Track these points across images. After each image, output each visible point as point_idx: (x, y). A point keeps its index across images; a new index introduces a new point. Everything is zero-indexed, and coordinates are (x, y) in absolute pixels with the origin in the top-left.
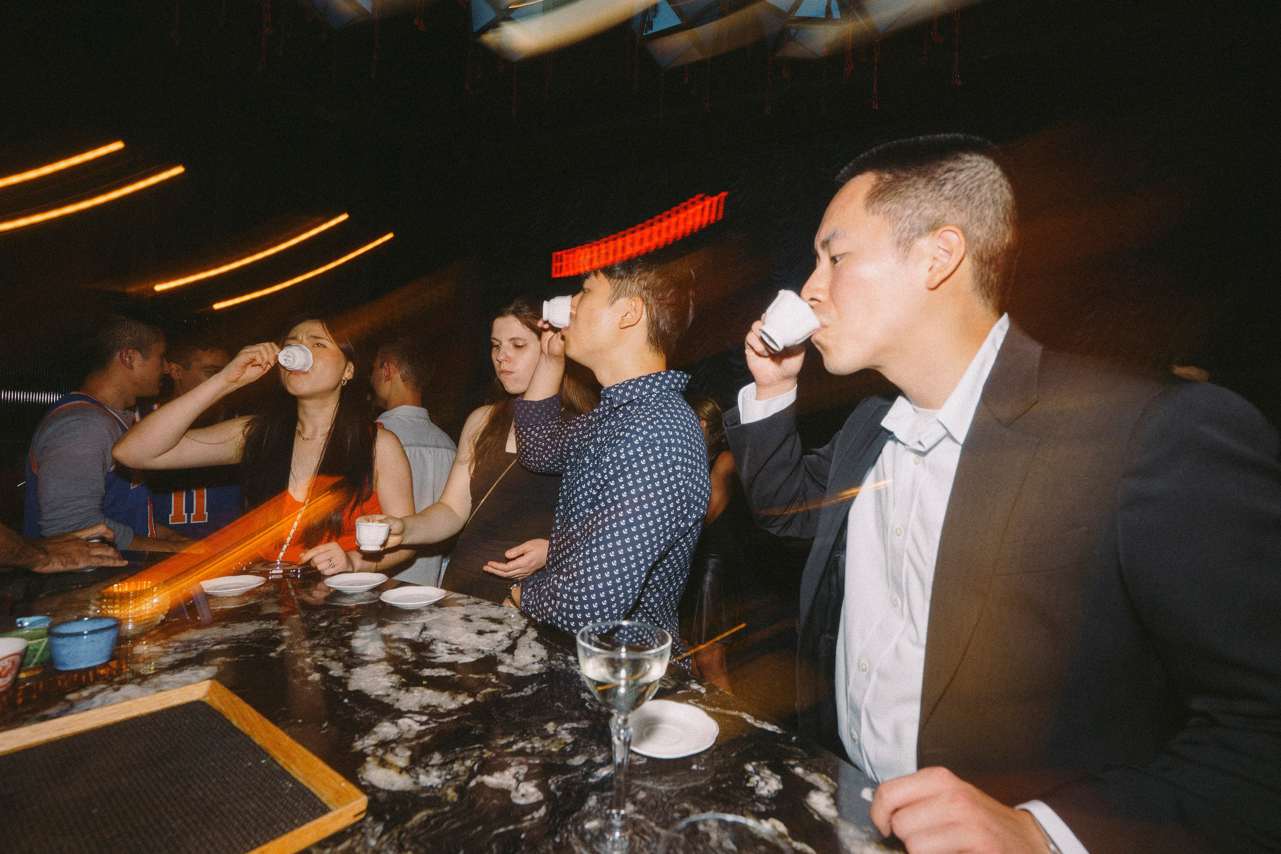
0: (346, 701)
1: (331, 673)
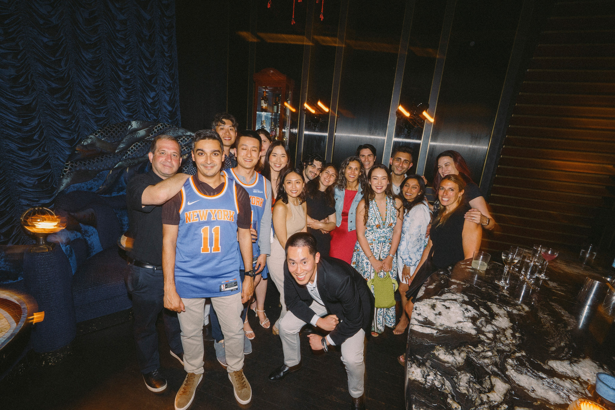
0: (517, 323)
1: (512, 332)
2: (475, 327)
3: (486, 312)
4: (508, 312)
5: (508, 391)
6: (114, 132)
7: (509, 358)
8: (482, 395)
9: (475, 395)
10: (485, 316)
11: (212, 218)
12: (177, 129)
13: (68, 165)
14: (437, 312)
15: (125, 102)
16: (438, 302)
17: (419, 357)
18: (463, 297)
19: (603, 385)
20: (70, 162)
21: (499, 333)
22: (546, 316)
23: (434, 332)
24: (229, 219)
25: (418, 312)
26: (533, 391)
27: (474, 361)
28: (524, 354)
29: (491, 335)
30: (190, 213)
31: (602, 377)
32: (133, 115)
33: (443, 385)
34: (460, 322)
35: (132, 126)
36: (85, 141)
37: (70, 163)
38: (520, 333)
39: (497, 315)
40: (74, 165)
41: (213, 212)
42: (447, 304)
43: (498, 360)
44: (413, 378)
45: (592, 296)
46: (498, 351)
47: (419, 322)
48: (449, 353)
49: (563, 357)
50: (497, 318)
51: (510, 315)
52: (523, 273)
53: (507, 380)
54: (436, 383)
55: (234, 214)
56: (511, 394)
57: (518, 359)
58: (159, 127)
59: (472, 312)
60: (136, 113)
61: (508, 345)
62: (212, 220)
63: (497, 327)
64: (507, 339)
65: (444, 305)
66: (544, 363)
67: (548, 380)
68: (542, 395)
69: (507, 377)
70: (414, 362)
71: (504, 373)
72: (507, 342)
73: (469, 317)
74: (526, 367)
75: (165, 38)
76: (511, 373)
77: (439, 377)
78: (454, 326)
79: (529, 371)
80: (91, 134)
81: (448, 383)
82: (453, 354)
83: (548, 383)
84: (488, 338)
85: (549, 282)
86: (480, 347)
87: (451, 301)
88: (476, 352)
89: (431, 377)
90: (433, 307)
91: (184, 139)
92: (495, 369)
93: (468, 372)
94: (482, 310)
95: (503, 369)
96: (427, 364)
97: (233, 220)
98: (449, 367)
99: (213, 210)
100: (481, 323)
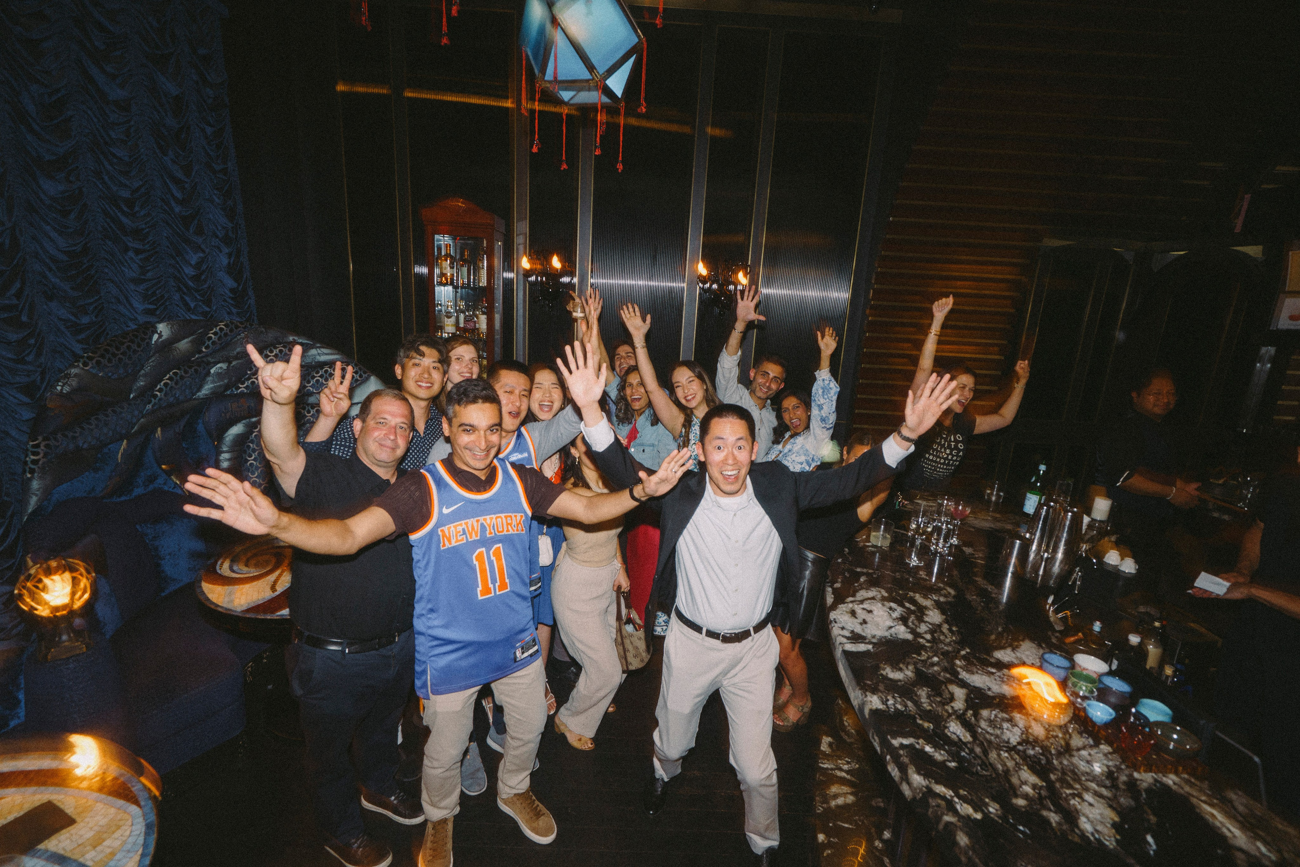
0: (949, 614)
1: (948, 627)
2: (909, 630)
3: (913, 608)
4: (935, 601)
5: (968, 695)
6: (124, 354)
7: (956, 659)
8: (946, 707)
9: (940, 709)
10: (913, 612)
11: (488, 532)
12: (262, 332)
13: (38, 446)
14: (860, 620)
15: (137, 281)
16: (856, 606)
17: (869, 682)
18: (880, 592)
19: (1048, 665)
20: (40, 438)
21: (935, 631)
22: (974, 597)
23: (870, 647)
24: (515, 529)
25: (841, 626)
26: (989, 689)
27: (923, 671)
28: (968, 650)
29: (928, 637)
30: (449, 529)
31: (1047, 656)
32: (156, 310)
33: (906, 706)
34: (891, 627)
35: (160, 336)
36: (64, 384)
37: (44, 440)
38: (957, 626)
39: (926, 608)
40: (52, 442)
41: (488, 521)
42: (865, 606)
43: (946, 664)
44: (874, 708)
45: (1013, 560)
46: (943, 654)
47: (848, 638)
48: (896, 668)
49: (1005, 644)
50: (927, 612)
51: (938, 605)
52: (934, 541)
53: (963, 684)
54: (899, 707)
55: (524, 518)
56: (971, 698)
57: (964, 658)
58: (221, 329)
59: (898, 610)
60: (163, 304)
61: (949, 644)
62: (488, 536)
63: (930, 624)
64: (946, 637)
65: (864, 609)
66: (989, 655)
67: (998, 674)
68: (998, 691)
69: (962, 681)
70: (867, 690)
71: (957, 677)
72: (948, 640)
73: (897, 618)
74: (975, 665)
75: (209, 130)
76: (964, 675)
77: (899, 699)
78: (887, 634)
79: (979, 669)
80: (72, 366)
81: (909, 704)
82: (901, 670)
83: (1000, 677)
84: (928, 641)
85: (964, 548)
86: (923, 653)
87: (869, 601)
88: (923, 661)
89: (891, 702)
90: (853, 613)
91: (281, 351)
92: (948, 676)
93: (924, 686)
94: (907, 605)
95: (955, 674)
96: (880, 688)
97: (522, 530)
98: (903, 685)
99: (488, 517)
100: (913, 623)
